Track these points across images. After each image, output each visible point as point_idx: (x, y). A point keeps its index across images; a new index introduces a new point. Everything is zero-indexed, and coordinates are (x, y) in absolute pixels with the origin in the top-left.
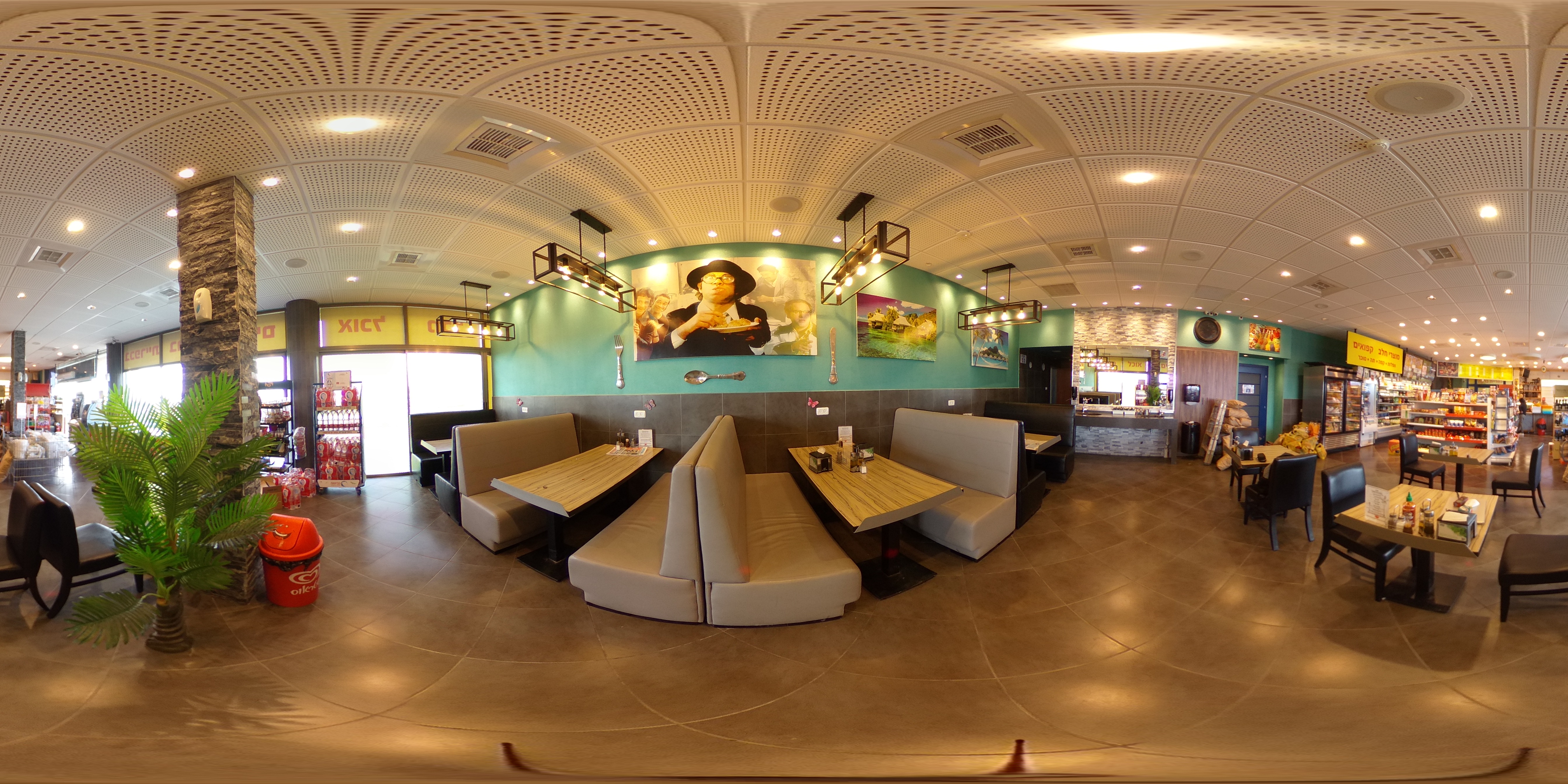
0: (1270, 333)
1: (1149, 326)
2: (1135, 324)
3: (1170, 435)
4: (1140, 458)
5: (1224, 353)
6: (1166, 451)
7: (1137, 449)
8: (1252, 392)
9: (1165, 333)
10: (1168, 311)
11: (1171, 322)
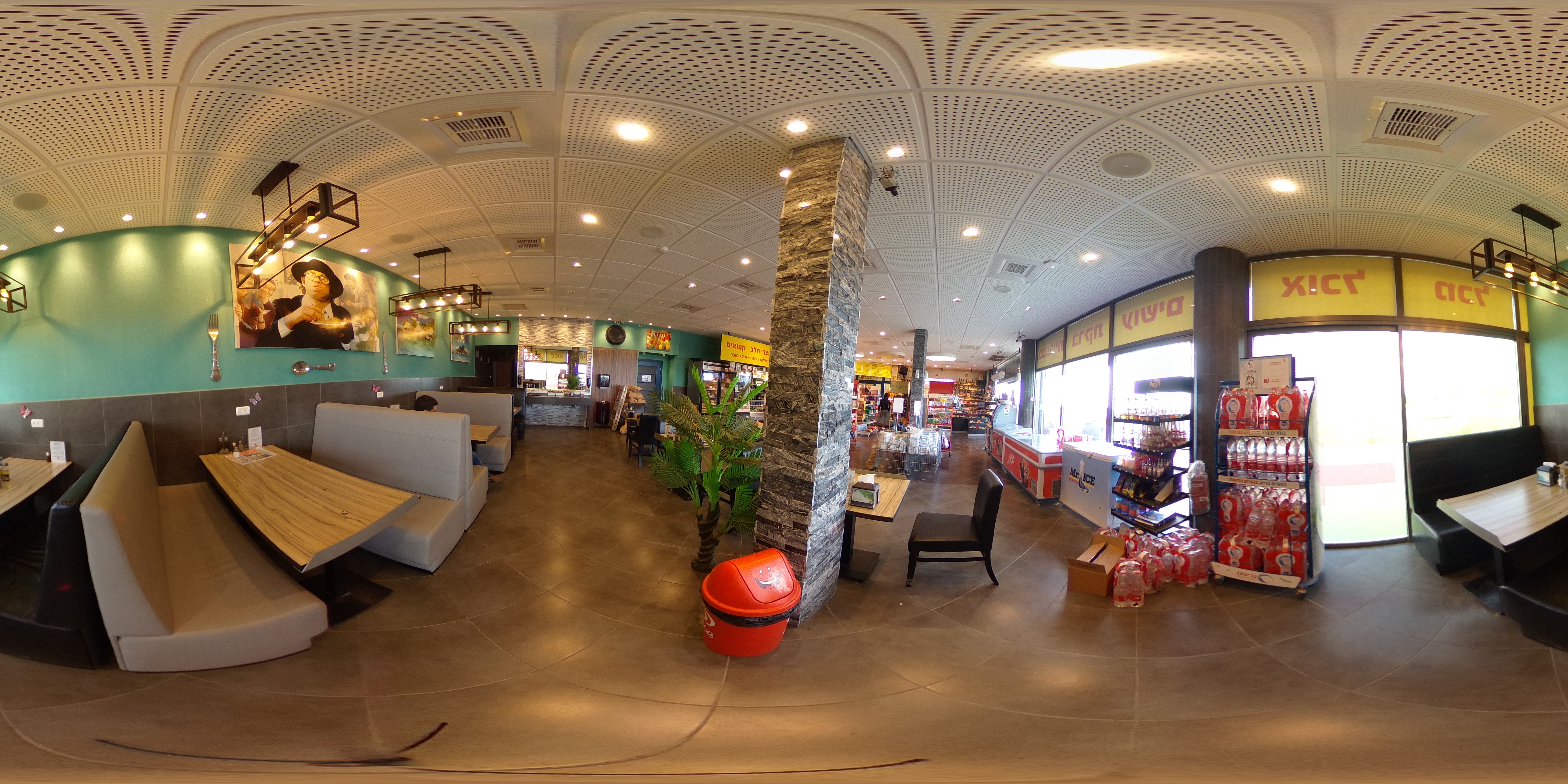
0: (663, 336)
1: (574, 332)
2: (564, 330)
3: (588, 411)
4: (567, 427)
5: (627, 352)
6: (585, 422)
7: (565, 420)
8: (649, 381)
9: (585, 338)
10: (587, 321)
11: (589, 329)
